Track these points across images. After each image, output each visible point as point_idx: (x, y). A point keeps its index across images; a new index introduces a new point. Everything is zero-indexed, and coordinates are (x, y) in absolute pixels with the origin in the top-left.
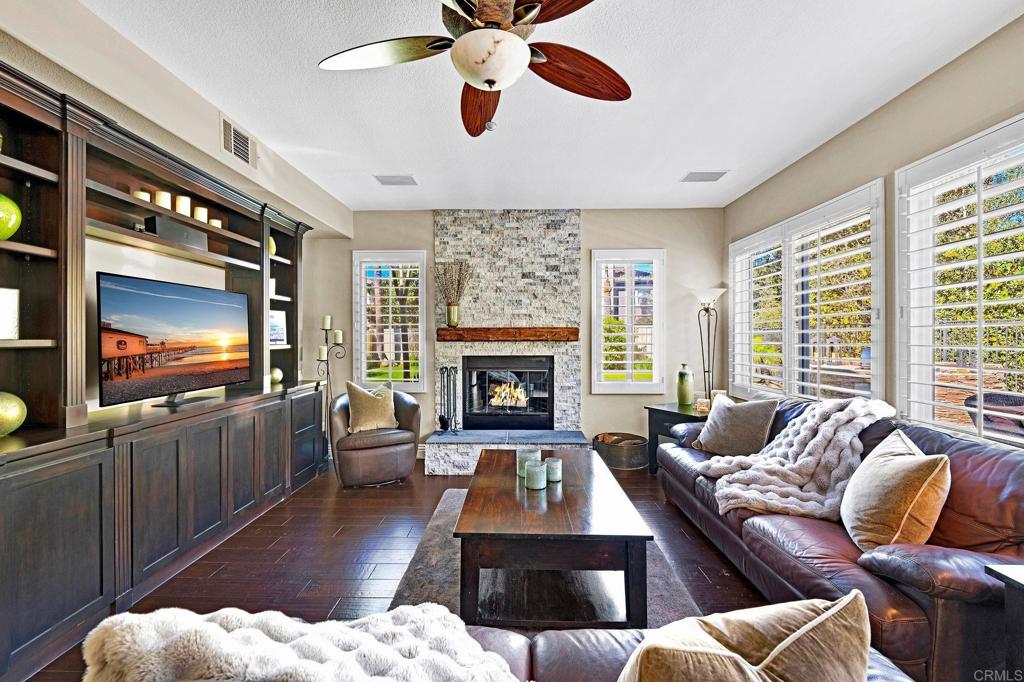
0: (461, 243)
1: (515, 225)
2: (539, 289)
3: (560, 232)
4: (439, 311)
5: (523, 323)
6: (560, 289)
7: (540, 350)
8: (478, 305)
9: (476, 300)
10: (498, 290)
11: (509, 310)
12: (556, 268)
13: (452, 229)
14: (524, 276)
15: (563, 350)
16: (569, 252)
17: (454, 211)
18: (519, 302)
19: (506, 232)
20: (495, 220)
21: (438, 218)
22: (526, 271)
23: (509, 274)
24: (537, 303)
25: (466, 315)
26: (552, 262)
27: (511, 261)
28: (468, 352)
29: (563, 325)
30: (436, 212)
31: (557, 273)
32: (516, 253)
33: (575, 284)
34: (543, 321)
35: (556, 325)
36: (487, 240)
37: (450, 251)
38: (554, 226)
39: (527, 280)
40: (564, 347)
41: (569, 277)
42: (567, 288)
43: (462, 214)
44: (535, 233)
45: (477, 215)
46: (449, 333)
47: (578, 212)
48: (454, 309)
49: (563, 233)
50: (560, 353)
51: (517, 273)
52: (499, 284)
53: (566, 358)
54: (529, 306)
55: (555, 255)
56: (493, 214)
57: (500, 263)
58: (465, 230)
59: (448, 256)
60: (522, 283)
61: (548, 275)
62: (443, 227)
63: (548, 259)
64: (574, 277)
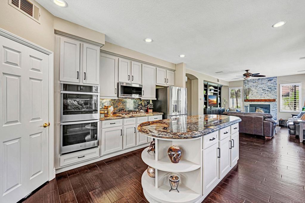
0: (249, 85)
1: (261, 81)
2: (267, 92)
4: (245, 97)
5: (263, 99)
6: (271, 92)
7: (267, 103)
8: (253, 95)
9: (252, 95)
10: (257, 93)
11: (259, 96)
12: (270, 88)
13: (247, 83)
14: (263, 90)
16: (274, 85)
18: (262, 95)
19: (259, 83)
23: (259, 90)
24: (266, 95)
25: (250, 97)
26: (270, 87)
27: (260, 88)
28: (251, 104)
29: (272, 99)
30: (244, 80)
31: (271, 89)
32: (261, 86)
33: (276, 91)
34: (267, 98)
35: (270, 99)
36: (255, 84)
38: (270, 80)
39: (263, 91)
40: (272, 103)
41: (274, 90)
42: (273, 92)
43: (249, 80)
44: (266, 82)
45: (253, 80)
46: (246, 100)
47: (276, 77)
48: (248, 96)
49: (272, 81)
50: (271, 104)
53: (273, 105)
54: (264, 95)
56: (256, 79)
57: (257, 88)
58: (250, 83)
59: (247, 87)
60: (262, 91)
61: (269, 90)
62: (245, 83)
63: (269, 87)
64: (275, 90)
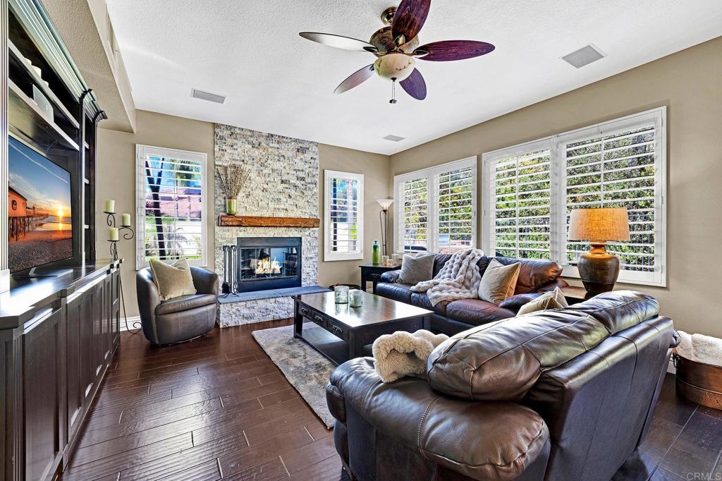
0: (236, 152)
1: (276, 145)
2: (293, 192)
3: (306, 155)
4: (219, 203)
5: (282, 215)
6: (306, 194)
7: (293, 233)
8: (250, 200)
9: (248, 196)
10: (264, 190)
11: (272, 205)
12: (303, 179)
13: (229, 141)
14: (282, 182)
15: (307, 233)
16: (311, 169)
17: (231, 127)
18: (279, 200)
19: (270, 150)
20: (262, 139)
21: (217, 130)
22: (284, 179)
23: (272, 180)
24: (291, 201)
25: (241, 207)
26: (301, 175)
27: (273, 170)
28: (242, 235)
29: (307, 217)
30: (215, 125)
31: (304, 183)
32: (277, 165)
33: (315, 190)
34: (295, 214)
35: (303, 217)
36: (256, 153)
37: (227, 157)
38: (301, 150)
39: (284, 185)
40: (307, 232)
41: (311, 186)
42: (310, 193)
43: (237, 131)
44: (290, 154)
45: (249, 134)
46: (227, 219)
47: (317, 144)
48: (234, 202)
49: (308, 156)
50: (305, 235)
51: (278, 179)
52: (265, 186)
53: (309, 238)
54: (286, 203)
55: (303, 171)
56: (260, 134)
57: (266, 171)
58: (239, 144)
59: (225, 160)
60: (281, 187)
61: (299, 183)
62: (222, 138)
63: (298, 173)
64: (314, 186)
